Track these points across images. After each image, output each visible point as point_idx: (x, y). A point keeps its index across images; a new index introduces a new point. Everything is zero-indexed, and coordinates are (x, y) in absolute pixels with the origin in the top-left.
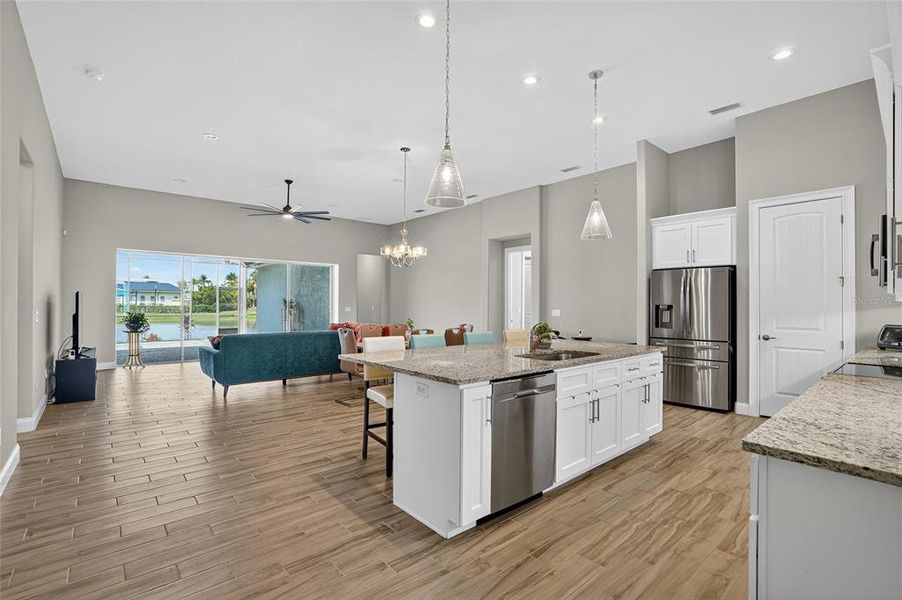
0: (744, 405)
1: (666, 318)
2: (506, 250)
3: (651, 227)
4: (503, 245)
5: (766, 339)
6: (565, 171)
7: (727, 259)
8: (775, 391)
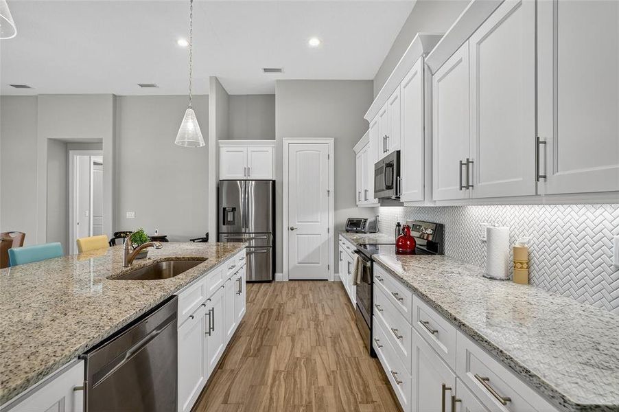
0: (281, 274)
1: (230, 218)
2: (71, 152)
3: (219, 147)
4: (67, 147)
5: (292, 229)
6: (142, 86)
7: (269, 176)
8: (296, 262)
